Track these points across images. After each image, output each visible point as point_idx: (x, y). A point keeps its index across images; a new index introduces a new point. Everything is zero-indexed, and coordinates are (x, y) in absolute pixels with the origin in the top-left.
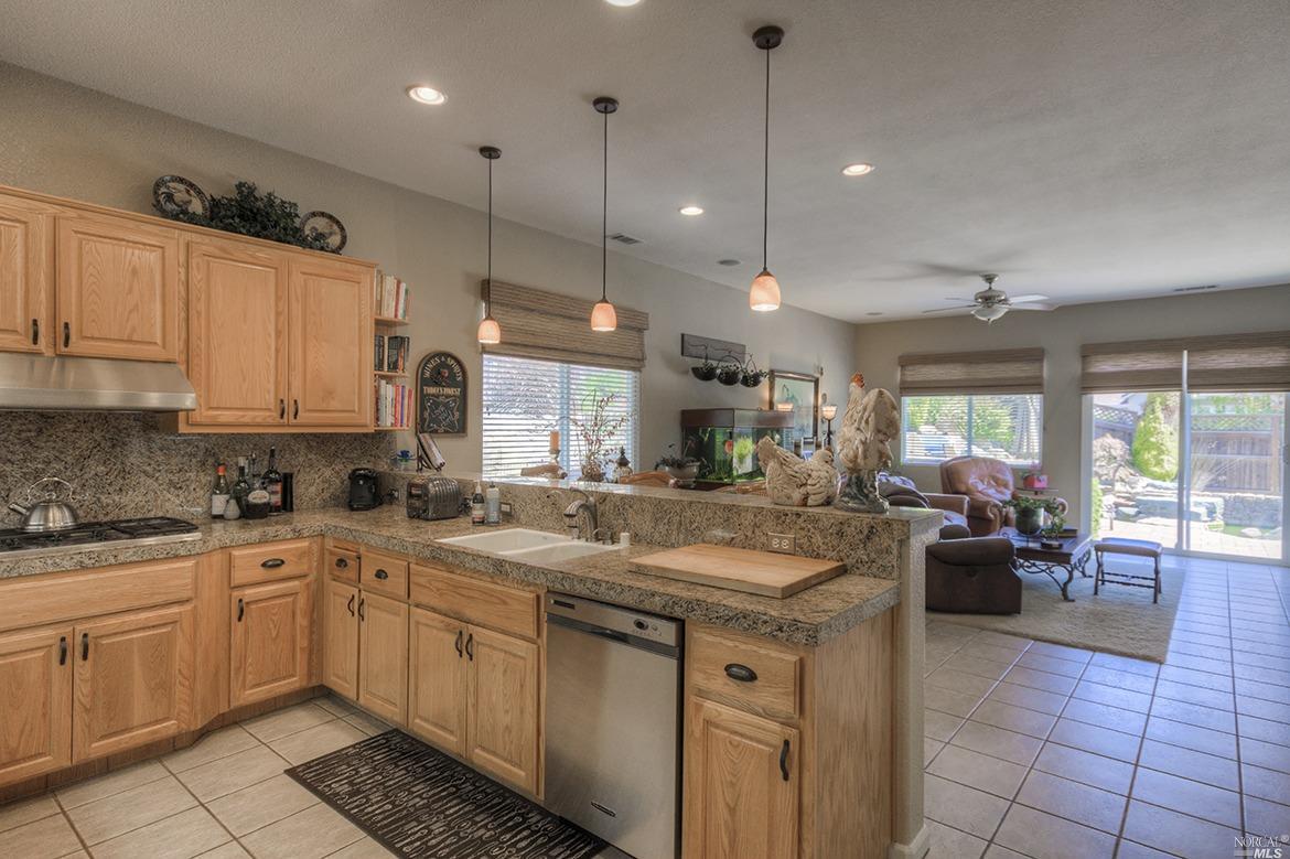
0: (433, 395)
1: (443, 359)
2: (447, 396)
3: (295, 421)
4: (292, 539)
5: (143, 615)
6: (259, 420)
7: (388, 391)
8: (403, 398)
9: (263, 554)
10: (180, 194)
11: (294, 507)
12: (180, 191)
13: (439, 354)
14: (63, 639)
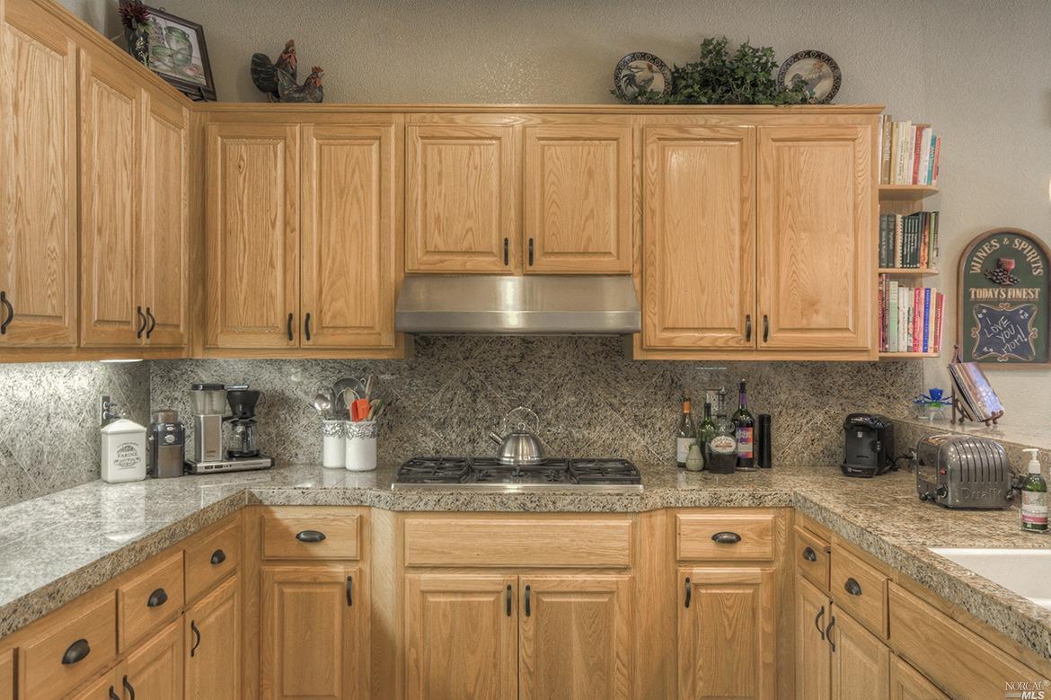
0: (987, 301)
1: (1006, 241)
2: (1014, 302)
3: (764, 344)
4: (750, 507)
5: (581, 577)
6: (720, 343)
7: (902, 299)
8: (927, 308)
9: (712, 523)
10: (641, 70)
11: (774, 461)
12: (642, 69)
13: (999, 234)
14: (509, 588)
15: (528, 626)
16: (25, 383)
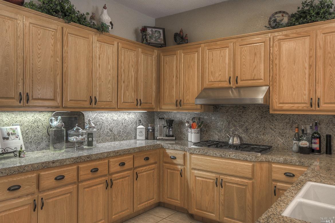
4: (298, 165)
5: (237, 179)
6: (300, 108)
9: (285, 169)
10: (279, 17)
11: (332, 152)
14: (217, 179)
15: (222, 191)
16: (116, 116)
